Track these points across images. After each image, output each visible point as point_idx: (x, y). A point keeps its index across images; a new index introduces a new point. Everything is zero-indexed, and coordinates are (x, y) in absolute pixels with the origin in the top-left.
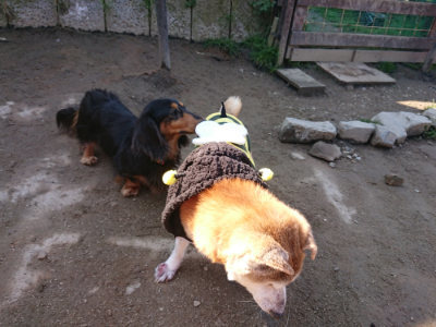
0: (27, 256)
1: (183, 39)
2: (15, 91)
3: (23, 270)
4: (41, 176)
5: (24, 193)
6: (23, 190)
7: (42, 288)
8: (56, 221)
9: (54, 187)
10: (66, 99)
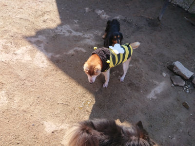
0: (75, 49)
1: (184, 9)
2: (108, 7)
3: (73, 50)
4: (92, 35)
5: (85, 36)
6: (86, 36)
7: (73, 55)
8: (85, 46)
9: (91, 39)
10: (117, 16)
